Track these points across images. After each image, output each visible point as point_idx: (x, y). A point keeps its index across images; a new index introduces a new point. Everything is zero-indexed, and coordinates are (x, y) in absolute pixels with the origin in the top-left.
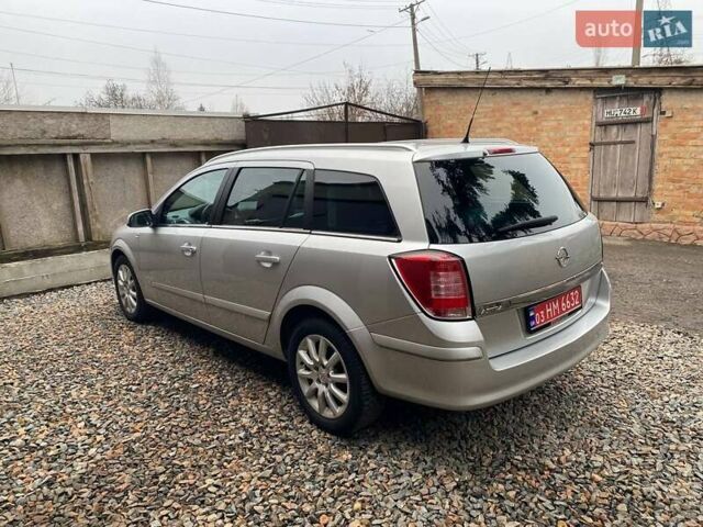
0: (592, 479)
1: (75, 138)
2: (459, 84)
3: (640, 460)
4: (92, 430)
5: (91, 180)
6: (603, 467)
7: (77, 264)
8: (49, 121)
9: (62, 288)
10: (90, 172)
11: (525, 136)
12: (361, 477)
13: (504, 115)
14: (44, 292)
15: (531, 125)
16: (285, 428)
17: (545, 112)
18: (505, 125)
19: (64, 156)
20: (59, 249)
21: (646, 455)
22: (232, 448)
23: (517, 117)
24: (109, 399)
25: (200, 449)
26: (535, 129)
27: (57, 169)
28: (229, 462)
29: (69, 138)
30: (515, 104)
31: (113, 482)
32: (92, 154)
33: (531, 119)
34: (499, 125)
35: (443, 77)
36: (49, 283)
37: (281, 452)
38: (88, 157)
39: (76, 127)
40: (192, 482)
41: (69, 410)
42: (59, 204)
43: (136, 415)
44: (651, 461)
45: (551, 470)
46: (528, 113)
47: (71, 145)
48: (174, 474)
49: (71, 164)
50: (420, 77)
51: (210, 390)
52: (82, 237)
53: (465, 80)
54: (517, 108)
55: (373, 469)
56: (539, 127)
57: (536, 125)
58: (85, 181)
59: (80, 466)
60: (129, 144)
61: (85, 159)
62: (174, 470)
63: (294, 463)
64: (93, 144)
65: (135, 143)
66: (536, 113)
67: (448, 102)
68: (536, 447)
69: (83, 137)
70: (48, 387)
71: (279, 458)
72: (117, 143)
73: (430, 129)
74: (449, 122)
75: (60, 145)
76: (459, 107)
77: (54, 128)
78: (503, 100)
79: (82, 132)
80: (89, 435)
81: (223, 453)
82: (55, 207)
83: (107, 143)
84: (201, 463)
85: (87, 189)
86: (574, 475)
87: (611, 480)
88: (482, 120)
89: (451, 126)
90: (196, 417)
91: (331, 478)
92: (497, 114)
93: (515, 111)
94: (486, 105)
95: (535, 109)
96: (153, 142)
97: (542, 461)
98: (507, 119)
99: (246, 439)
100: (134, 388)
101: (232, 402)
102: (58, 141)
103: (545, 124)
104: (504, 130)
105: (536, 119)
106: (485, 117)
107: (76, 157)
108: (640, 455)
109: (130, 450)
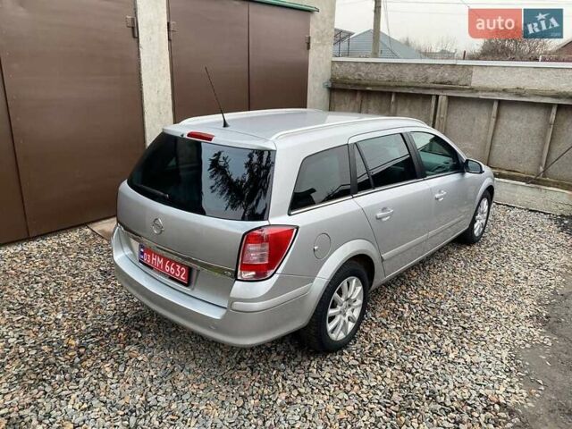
10: (442, 110)
38: (445, 98)
39: (448, 76)
47: (435, 89)
49: (433, 102)
58: (437, 116)
61: (443, 100)
69: (450, 83)
75: (428, 88)
79: (451, 79)
83: (466, 89)
96: (504, 90)
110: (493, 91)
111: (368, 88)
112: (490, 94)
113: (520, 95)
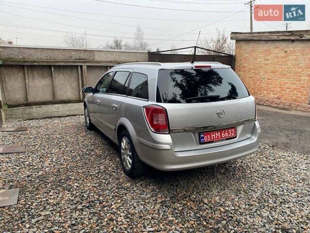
0: (219, 210)
1: (82, 59)
2: (250, 38)
3: (247, 207)
4: (51, 163)
5: (86, 76)
6: (228, 206)
7: (78, 107)
8: (73, 53)
9: (73, 116)
10: (86, 72)
11: (280, 63)
12: (127, 192)
13: (271, 53)
14: (66, 116)
15: (283, 58)
16: (114, 172)
17: (290, 51)
18: (271, 57)
19: (77, 66)
20: (73, 101)
21: (252, 205)
22: (91, 175)
23: (277, 54)
24: (63, 154)
25: (81, 174)
26: (285, 60)
27: (75, 71)
28: (87, 180)
29: (80, 59)
30: (276, 48)
31: (47, 179)
32: (87, 66)
33: (284, 55)
34: (268, 58)
35: (243, 35)
36: (68, 113)
37: (107, 179)
38: (86, 67)
39: (83, 56)
40: (70, 184)
41: (48, 155)
42: (74, 84)
43: (68, 160)
44: (251, 208)
45: (205, 203)
46: (282, 52)
47: (80, 62)
48: (67, 180)
49: (79, 69)
50: (234, 35)
51: (97, 156)
52: (81, 98)
53: (253, 36)
54: (277, 49)
55: (134, 191)
56: (287, 59)
57: (286, 57)
58: (84, 76)
59: (40, 173)
60: (101, 62)
61: (85, 68)
62: (68, 179)
63: (109, 183)
64: (88, 62)
65: (103, 62)
66: (286, 52)
67: (245, 46)
68: (205, 194)
69: (85, 59)
70: (47, 147)
71: (104, 181)
72: (97, 62)
73: (237, 59)
74: (245, 56)
75: (76, 62)
76: (251, 49)
77: (75, 56)
78: (271, 46)
79: (84, 57)
80: (49, 164)
81: (87, 177)
82: (73, 85)
83: (93, 62)
84: (78, 178)
85: (84, 79)
86: (213, 207)
87: (227, 211)
88: (260, 55)
89: (246, 58)
90: (87, 164)
91: (117, 190)
92: (268, 52)
93: (276, 51)
94: (262, 48)
95: (286, 50)
96: (111, 62)
97: (203, 200)
98: (271, 55)
99: (98, 173)
100: (73, 151)
101: (102, 160)
102: (76, 61)
103: (290, 57)
104: (270, 60)
105: (286, 54)
106: (262, 53)
107: (81, 66)
108: (249, 205)
109: (59, 171)
110: (106, 62)
111: (35, 64)
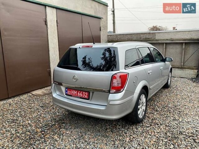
29: (146, 39)
60: (158, 40)
77: (143, 37)
79: (149, 37)
96: (167, 39)
110: (163, 40)
112: (163, 41)
113: (173, 41)
